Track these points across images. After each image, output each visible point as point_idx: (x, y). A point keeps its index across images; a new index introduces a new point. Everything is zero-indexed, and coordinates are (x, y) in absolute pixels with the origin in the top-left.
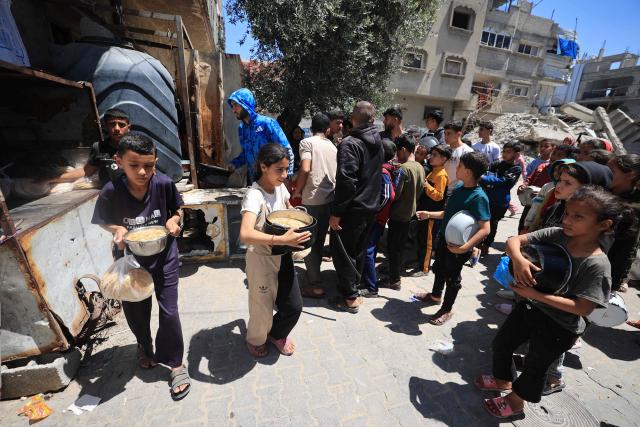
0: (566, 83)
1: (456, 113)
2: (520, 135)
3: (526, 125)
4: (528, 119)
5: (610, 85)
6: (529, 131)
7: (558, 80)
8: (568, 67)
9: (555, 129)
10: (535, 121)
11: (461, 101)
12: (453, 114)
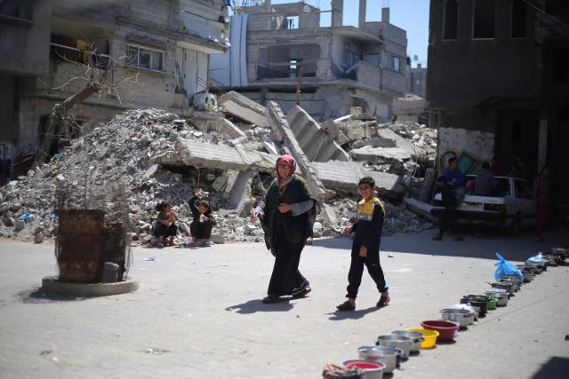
0: (225, 49)
1: (23, 106)
2: (159, 154)
3: (167, 135)
4: (169, 120)
5: (293, 55)
6: (173, 146)
7: (210, 43)
8: (221, 20)
9: (215, 141)
10: (180, 127)
11: (33, 78)
12: (17, 108)
